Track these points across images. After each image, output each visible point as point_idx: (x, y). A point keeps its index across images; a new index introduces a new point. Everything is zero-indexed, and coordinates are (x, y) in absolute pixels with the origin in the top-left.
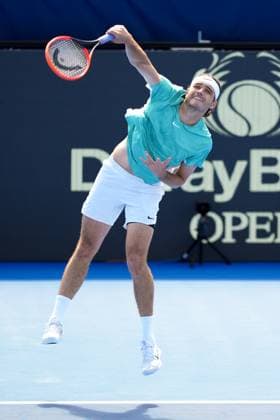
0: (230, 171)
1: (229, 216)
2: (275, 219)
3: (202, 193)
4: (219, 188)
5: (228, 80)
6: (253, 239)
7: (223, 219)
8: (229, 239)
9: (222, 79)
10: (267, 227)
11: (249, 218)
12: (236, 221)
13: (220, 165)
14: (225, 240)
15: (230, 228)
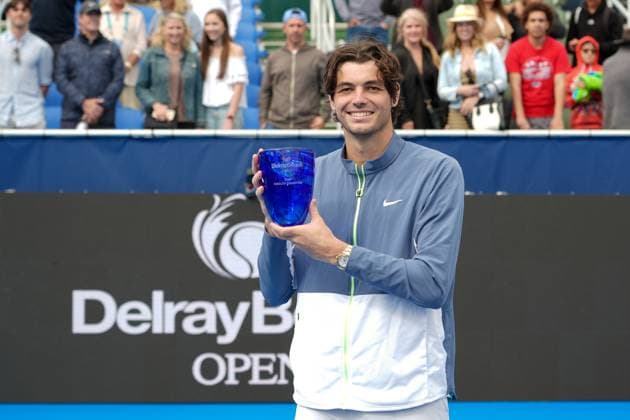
0: (233, 312)
1: (232, 357)
2: (278, 360)
3: (205, 335)
4: (221, 330)
5: (231, 222)
6: (255, 380)
7: (226, 360)
8: (232, 381)
9: (224, 221)
10: (270, 368)
11: (251, 360)
12: (239, 363)
13: (222, 307)
14: (228, 382)
15: (233, 370)
